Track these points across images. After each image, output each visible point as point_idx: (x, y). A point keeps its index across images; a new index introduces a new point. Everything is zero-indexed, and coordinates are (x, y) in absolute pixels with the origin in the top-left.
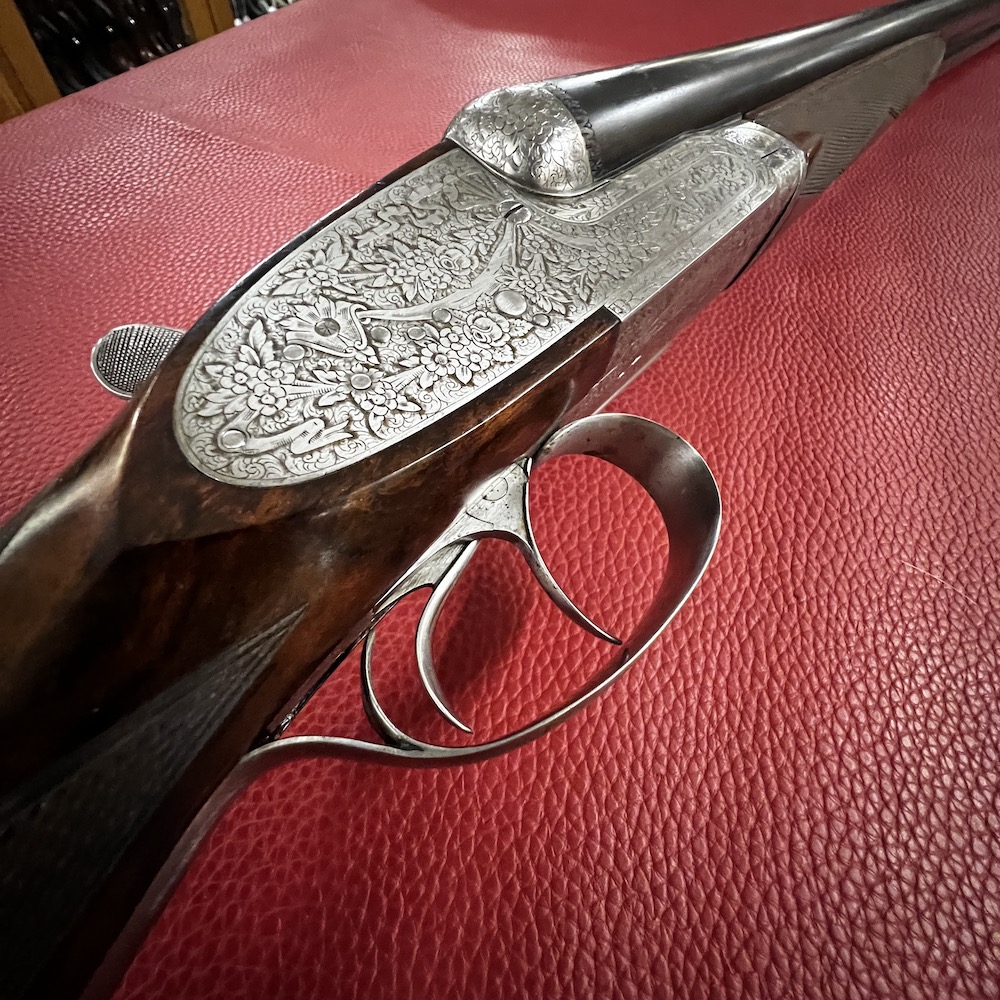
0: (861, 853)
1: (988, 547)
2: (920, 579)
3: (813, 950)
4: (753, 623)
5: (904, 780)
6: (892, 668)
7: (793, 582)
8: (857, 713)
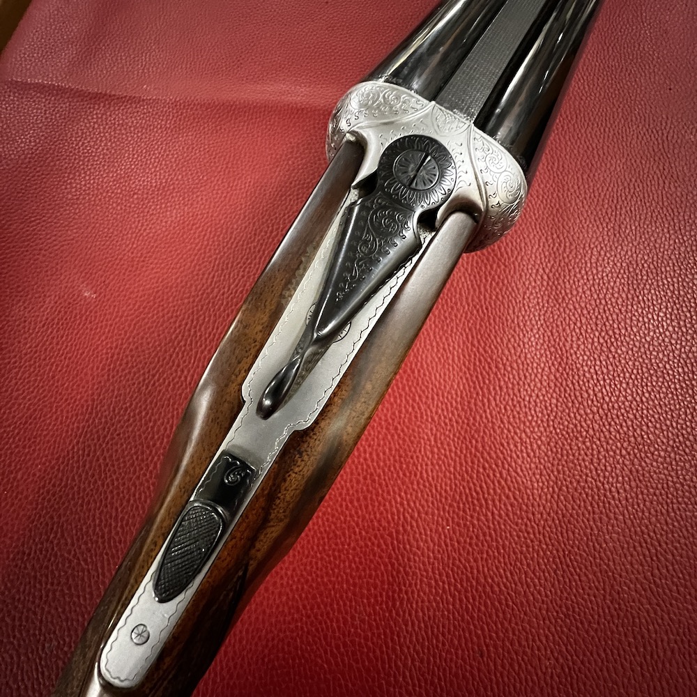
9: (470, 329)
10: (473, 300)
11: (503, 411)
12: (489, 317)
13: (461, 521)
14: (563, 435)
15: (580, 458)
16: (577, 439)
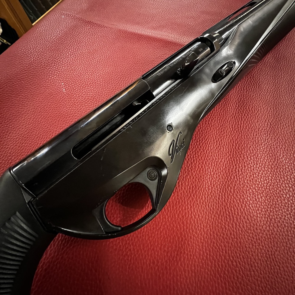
0: (250, 171)
1: (280, 121)
2: (265, 127)
3: (241, 184)
4: (233, 136)
5: (258, 161)
7: (240, 129)
8: (251, 151)
9: (232, 138)
10: (235, 127)
11: (245, 177)
12: (242, 135)
13: (220, 225)
14: (274, 194)
15: (282, 207)
16: (281, 197)
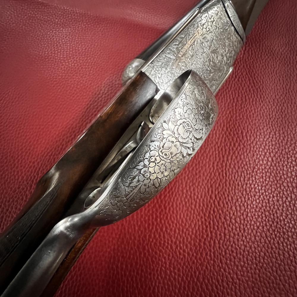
6: (250, 194)
